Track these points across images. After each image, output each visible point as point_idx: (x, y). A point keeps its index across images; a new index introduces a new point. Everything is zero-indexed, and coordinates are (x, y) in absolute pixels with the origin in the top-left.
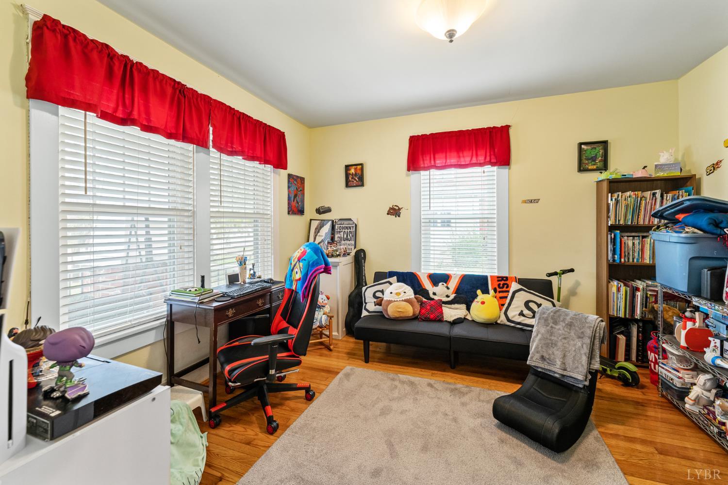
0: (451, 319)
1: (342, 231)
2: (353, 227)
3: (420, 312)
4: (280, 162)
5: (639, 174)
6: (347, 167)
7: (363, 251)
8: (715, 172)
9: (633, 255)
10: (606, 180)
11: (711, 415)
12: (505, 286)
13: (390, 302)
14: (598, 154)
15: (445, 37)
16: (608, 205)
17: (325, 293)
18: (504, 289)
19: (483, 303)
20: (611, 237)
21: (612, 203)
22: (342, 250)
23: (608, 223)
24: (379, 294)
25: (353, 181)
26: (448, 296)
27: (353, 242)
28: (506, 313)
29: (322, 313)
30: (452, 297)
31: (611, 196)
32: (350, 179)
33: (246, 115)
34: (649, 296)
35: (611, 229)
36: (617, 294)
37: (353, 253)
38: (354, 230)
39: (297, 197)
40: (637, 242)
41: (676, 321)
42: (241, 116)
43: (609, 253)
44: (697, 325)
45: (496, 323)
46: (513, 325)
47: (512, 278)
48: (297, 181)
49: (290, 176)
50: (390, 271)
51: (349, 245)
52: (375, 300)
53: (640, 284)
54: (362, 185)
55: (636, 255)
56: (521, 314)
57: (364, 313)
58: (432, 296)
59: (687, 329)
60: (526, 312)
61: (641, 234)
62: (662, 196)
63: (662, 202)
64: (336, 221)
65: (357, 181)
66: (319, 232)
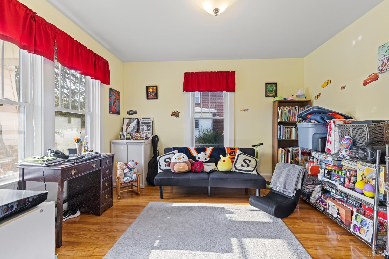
0: (208, 171)
1: (144, 125)
2: (151, 123)
3: (191, 168)
4: (105, 80)
5: (291, 98)
6: (148, 87)
7: (157, 136)
8: (318, 98)
9: (287, 136)
10: (277, 101)
11: (321, 202)
12: (234, 152)
13: (175, 163)
14: (273, 89)
15: (213, 13)
16: (278, 113)
17: (134, 161)
18: (233, 154)
19: (224, 161)
20: (279, 128)
21: (280, 111)
22: (145, 136)
23: (278, 121)
24: (168, 160)
25: (151, 96)
26: (206, 159)
27: (151, 132)
28: (235, 166)
29: (133, 173)
30: (208, 159)
31: (280, 109)
32: (149, 95)
33: (82, 44)
34: (293, 154)
35: (279, 123)
36: (281, 154)
37: (151, 138)
38: (152, 124)
39: (116, 103)
40: (289, 130)
41: (306, 164)
42: (79, 45)
43: (278, 135)
44: (315, 164)
45: (230, 171)
46: (238, 171)
47: (237, 148)
48: (115, 94)
49: (111, 89)
50: (174, 147)
51: (148, 133)
52: (166, 163)
53: (290, 149)
54: (157, 98)
55: (288, 136)
56: (242, 165)
57: (159, 171)
58: (197, 159)
59: (311, 166)
60: (244, 164)
61: (290, 126)
62: (299, 109)
63: (299, 112)
64: (140, 119)
65: (153, 96)
66: (129, 125)
